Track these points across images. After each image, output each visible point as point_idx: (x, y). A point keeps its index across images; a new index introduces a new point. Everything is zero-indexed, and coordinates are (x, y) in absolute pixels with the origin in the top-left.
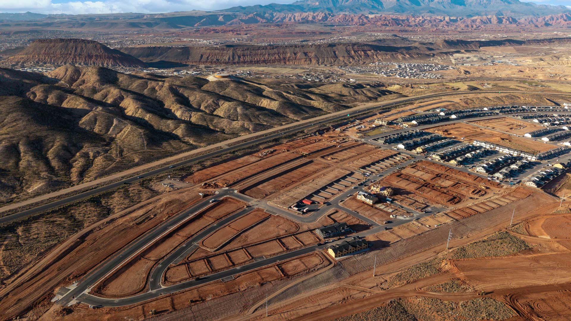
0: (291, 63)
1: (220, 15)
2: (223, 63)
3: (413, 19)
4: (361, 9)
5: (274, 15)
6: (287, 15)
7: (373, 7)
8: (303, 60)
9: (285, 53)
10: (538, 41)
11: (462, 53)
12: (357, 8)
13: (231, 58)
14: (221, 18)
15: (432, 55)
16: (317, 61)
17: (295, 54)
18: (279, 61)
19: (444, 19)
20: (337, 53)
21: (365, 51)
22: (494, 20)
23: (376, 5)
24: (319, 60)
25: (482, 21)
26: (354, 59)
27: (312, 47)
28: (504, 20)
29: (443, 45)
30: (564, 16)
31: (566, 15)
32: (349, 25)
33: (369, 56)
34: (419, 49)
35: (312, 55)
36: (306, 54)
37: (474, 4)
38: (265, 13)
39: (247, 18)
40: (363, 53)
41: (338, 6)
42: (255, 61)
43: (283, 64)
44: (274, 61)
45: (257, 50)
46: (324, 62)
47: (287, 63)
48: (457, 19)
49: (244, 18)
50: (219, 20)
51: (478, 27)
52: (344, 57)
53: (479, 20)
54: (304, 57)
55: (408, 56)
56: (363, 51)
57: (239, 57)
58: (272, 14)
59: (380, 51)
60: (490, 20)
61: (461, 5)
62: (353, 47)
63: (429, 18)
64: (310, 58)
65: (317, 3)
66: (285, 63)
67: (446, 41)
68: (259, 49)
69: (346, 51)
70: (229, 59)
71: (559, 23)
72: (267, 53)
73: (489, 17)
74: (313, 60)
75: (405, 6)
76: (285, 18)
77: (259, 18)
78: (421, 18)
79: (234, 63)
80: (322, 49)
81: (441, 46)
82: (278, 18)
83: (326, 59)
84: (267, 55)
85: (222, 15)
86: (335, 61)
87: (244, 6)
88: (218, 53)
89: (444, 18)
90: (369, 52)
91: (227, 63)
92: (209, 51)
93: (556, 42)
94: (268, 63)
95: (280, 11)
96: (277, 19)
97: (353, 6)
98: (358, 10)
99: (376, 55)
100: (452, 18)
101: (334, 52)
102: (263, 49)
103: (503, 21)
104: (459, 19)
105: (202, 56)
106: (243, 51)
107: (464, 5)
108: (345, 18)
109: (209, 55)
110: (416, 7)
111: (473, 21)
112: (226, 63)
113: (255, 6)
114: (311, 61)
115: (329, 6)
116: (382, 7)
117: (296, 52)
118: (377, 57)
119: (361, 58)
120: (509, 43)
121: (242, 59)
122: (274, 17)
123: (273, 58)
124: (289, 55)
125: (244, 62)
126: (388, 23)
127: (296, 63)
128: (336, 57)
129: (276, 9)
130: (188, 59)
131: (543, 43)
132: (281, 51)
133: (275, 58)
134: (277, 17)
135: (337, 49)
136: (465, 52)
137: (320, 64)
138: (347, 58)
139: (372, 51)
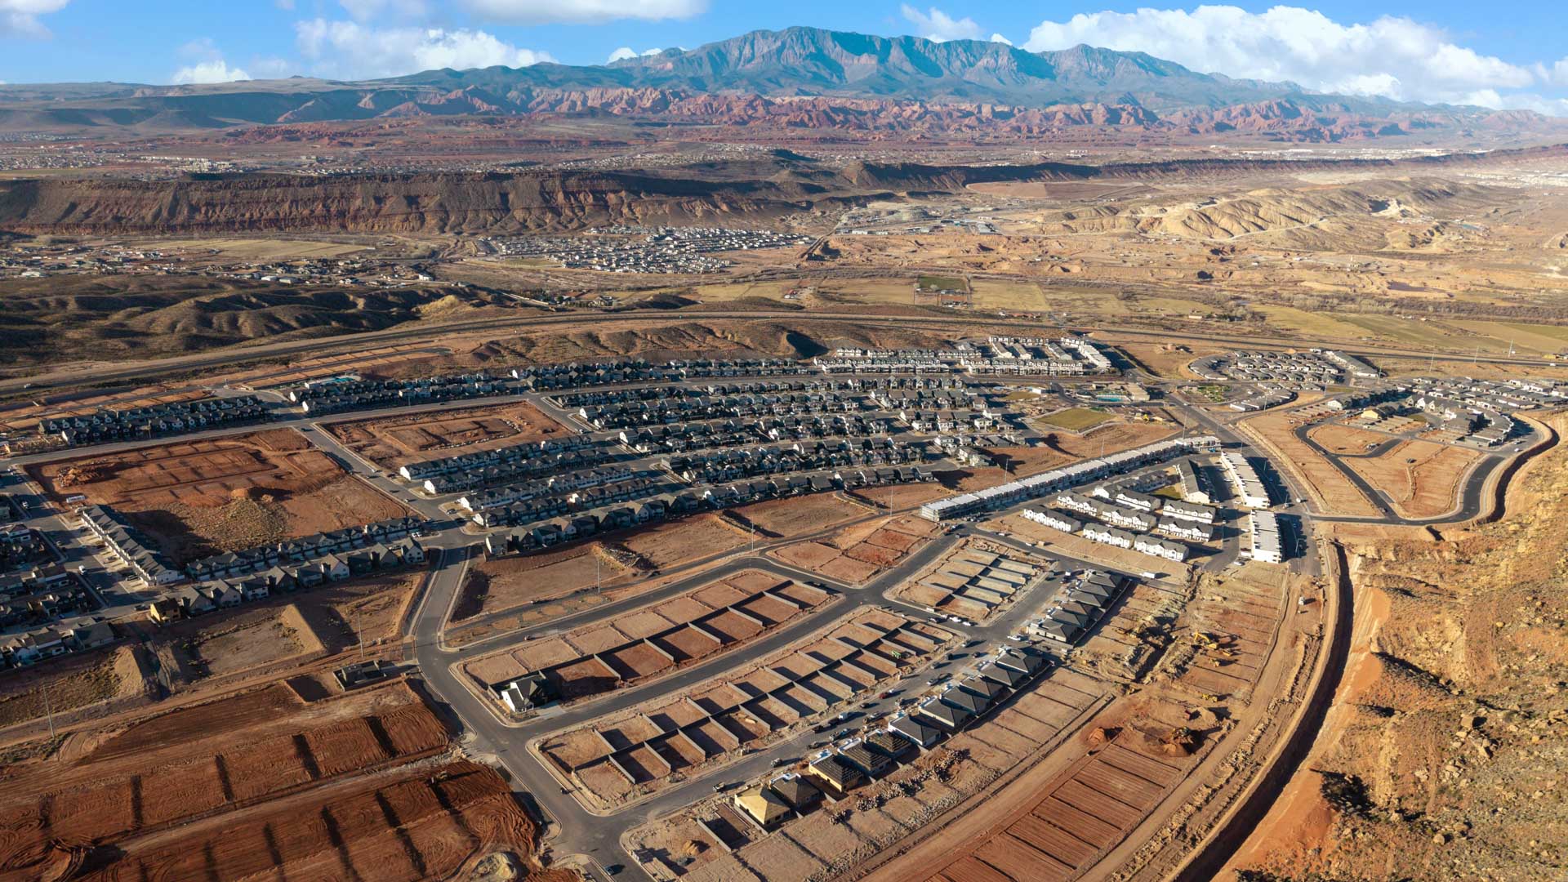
0: (362, 226)
1: (366, 92)
2: (134, 227)
3: (896, 109)
4: (782, 81)
5: (534, 94)
6: (566, 95)
7: (816, 77)
8: (398, 219)
9: (348, 200)
10: (1134, 169)
11: (899, 200)
12: (770, 80)
13: (165, 214)
14: (366, 102)
15: (804, 205)
16: (441, 220)
17: (379, 200)
18: (325, 219)
19: (980, 112)
20: (511, 197)
21: (600, 196)
22: (1099, 114)
23: (825, 73)
24: (448, 218)
25: (1067, 116)
26: (559, 215)
27: (435, 179)
28: (1124, 115)
29: (860, 178)
30: (1275, 107)
31: (1279, 105)
32: (712, 124)
33: (606, 206)
34: (778, 189)
35: (430, 203)
36: (412, 200)
37: (1073, 75)
38: (508, 88)
39: (443, 101)
40: (590, 199)
41: (725, 73)
42: (242, 223)
43: (338, 228)
44: (306, 222)
45: (258, 188)
46: (460, 225)
47: (351, 227)
48: (1012, 111)
49: (433, 102)
50: (361, 104)
51: (1044, 132)
52: (528, 209)
53: (1060, 116)
54: (404, 208)
55: (724, 207)
56: (593, 192)
57: (194, 209)
58: (528, 93)
59: (649, 193)
60: (1088, 115)
61: (1042, 77)
62: (563, 183)
63: (937, 108)
64: (422, 214)
65: (670, 66)
66: (344, 227)
67: (868, 167)
68: (264, 186)
69: (541, 194)
70: (157, 216)
71: (1252, 124)
72: (290, 198)
73: (1087, 107)
74: (428, 217)
75: (900, 76)
76: (561, 101)
77: (478, 102)
78: (916, 107)
79: (172, 229)
80: (465, 185)
81: (854, 181)
82: (543, 101)
83: (470, 215)
84: (286, 206)
85: (372, 91)
86: (497, 221)
87: (458, 69)
88: (127, 199)
89: (979, 107)
90: (612, 198)
91: (148, 228)
92: (97, 193)
93: (1182, 171)
94: (287, 226)
95: (554, 85)
96: (539, 104)
97: (763, 72)
98: (772, 85)
99: (629, 206)
100: (999, 109)
101: (504, 196)
102: (279, 185)
103: (1120, 117)
104: (1016, 111)
105: (73, 206)
106: (209, 190)
107: (1053, 77)
108: (711, 105)
109: (97, 206)
110: (928, 80)
111: (1048, 117)
112: (141, 228)
113: (490, 69)
114: (422, 220)
115: (700, 73)
116: (840, 78)
117: (382, 194)
118: (631, 210)
119: (581, 214)
120: (1052, 172)
121: (199, 217)
122: (533, 98)
123: (306, 212)
124: (358, 202)
125: (206, 226)
126: (806, 119)
127: (376, 228)
128: (505, 207)
129: (550, 78)
130: (24, 216)
131: (1147, 172)
132: (337, 193)
133: (313, 212)
134: (539, 99)
135: (515, 187)
136: (908, 199)
137: (447, 228)
138: (536, 213)
139: (623, 194)
